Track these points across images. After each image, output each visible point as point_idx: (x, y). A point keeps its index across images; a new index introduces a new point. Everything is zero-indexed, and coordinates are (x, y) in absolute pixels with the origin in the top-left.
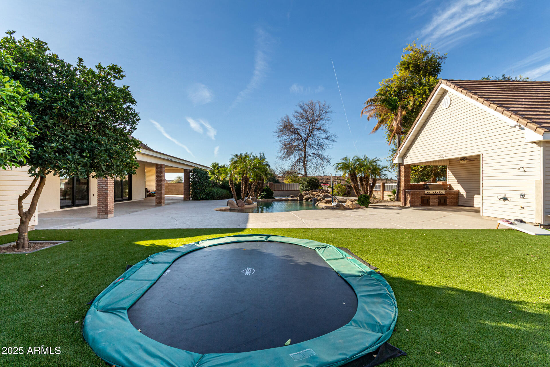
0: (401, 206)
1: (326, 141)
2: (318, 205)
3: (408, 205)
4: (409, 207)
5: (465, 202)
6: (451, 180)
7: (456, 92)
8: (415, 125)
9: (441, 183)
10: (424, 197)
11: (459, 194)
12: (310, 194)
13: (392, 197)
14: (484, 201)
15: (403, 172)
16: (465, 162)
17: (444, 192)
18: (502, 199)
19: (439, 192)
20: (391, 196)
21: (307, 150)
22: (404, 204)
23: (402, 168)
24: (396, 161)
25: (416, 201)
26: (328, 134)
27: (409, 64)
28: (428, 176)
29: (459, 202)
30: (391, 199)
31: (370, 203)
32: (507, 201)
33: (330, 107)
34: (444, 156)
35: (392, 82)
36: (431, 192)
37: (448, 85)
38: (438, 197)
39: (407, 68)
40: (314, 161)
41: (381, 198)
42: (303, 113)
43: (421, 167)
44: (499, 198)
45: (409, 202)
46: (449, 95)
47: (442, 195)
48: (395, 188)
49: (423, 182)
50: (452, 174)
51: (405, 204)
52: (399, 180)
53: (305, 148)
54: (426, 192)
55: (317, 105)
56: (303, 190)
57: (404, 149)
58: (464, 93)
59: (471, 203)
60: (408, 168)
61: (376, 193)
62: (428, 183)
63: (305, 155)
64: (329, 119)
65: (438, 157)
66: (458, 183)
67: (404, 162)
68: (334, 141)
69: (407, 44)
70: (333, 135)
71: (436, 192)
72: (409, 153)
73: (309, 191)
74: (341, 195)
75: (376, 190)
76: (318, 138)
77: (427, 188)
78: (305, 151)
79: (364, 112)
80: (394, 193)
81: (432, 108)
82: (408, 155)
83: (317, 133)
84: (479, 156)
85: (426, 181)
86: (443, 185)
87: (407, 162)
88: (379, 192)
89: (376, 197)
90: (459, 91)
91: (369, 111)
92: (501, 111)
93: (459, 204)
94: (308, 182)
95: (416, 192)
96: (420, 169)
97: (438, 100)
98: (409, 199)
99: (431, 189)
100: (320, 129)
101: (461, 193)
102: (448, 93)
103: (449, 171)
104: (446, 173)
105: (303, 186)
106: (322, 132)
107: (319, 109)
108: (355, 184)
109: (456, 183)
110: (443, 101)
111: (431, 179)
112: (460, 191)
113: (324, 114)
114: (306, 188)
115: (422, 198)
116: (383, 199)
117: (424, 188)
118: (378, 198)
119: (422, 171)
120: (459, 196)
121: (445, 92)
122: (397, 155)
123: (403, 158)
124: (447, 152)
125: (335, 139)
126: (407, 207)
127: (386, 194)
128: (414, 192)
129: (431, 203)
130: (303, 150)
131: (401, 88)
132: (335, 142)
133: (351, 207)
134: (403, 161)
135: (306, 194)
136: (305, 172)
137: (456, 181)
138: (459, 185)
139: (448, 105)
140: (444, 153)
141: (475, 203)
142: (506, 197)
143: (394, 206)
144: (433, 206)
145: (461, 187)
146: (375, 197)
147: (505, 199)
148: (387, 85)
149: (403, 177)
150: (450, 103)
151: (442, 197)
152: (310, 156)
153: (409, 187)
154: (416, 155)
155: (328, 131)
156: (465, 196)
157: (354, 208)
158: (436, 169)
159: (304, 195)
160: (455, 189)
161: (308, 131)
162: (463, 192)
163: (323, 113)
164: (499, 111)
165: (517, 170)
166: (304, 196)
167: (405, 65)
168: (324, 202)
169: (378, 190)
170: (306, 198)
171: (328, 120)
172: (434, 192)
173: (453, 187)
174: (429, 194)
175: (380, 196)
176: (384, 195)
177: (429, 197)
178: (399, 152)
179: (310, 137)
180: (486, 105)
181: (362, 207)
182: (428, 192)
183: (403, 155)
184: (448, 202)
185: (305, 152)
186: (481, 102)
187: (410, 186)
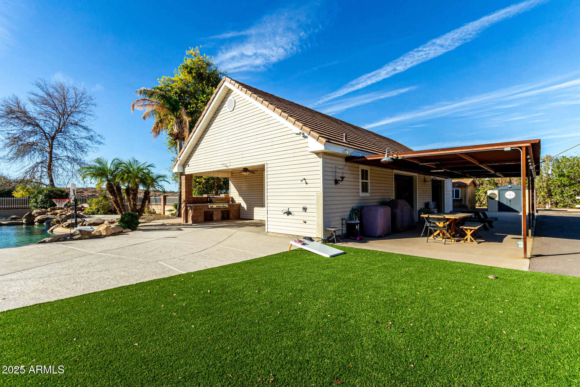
0: (183, 223)
1: (88, 142)
2: (52, 231)
3: (190, 222)
4: (191, 225)
5: (246, 215)
6: (233, 192)
7: (241, 92)
8: (197, 127)
9: (224, 196)
10: (208, 212)
11: (241, 206)
12: (49, 213)
13: (173, 212)
14: (269, 216)
15: (184, 183)
16: (247, 174)
17: (227, 206)
18: (286, 213)
19: (222, 206)
20: (173, 210)
21: (54, 150)
22: (185, 221)
23: (183, 178)
24: (176, 170)
25: (199, 216)
26: (92, 133)
27: (192, 69)
28: (212, 188)
29: (241, 215)
30: (173, 214)
31: (140, 223)
32: (290, 216)
33: (92, 98)
34: (228, 165)
35: (174, 82)
36: (215, 206)
37: (232, 84)
38: (222, 211)
39: (190, 72)
40: (69, 166)
41: (162, 213)
42: (46, 96)
43: (205, 179)
44: (284, 212)
45: (191, 218)
46: (233, 96)
47: (225, 209)
48: (177, 202)
49: (206, 195)
50: (234, 187)
51: (187, 221)
52: (181, 192)
53: (51, 146)
54: (209, 206)
55: (72, 91)
56: (36, 207)
57: (184, 155)
58: (249, 94)
59: (251, 216)
60: (189, 178)
61: (156, 207)
62: (211, 196)
63: (51, 158)
64: (91, 113)
65: (223, 166)
66: (240, 196)
67: (186, 171)
68: (100, 143)
69: (190, 48)
70: (99, 135)
71: (220, 206)
72: (191, 160)
73: (47, 208)
74: (102, 212)
75: (157, 204)
76: (73, 137)
77: (211, 202)
78: (51, 151)
79: (135, 106)
80: (176, 207)
81: (216, 110)
82: (189, 163)
83: (72, 130)
84: (264, 165)
85: (209, 194)
86: (226, 198)
87: (188, 171)
88: (159, 206)
89: (157, 213)
90: (244, 91)
91: (143, 105)
92: (286, 117)
93: (241, 217)
94: (45, 195)
95: (199, 206)
96: (204, 181)
97: (221, 101)
98: (191, 215)
99: (215, 202)
100: (76, 124)
101: (243, 206)
102: (232, 93)
103: (231, 183)
104: (229, 186)
105: (36, 202)
106: (81, 129)
107: (74, 96)
108: (116, 198)
109: (238, 195)
110: (227, 102)
111: (214, 192)
112: (242, 204)
113: (83, 106)
114: (42, 204)
115: (205, 212)
116: (164, 214)
117: (208, 202)
118: (158, 213)
119: (205, 183)
120: (241, 209)
121: (229, 92)
122: (177, 162)
123: (185, 167)
124: (231, 161)
125: (102, 141)
126: (188, 225)
127: (167, 208)
128: (197, 206)
129: (215, 218)
130: (49, 150)
131: (183, 91)
132: (102, 145)
133: (104, 233)
134: (184, 170)
135: (40, 214)
136: (52, 181)
137: (238, 193)
138: (241, 197)
139: (233, 108)
140: (229, 161)
141: (254, 216)
142: (289, 211)
143: (173, 225)
144: (217, 221)
145: (242, 199)
146: (155, 212)
147: (289, 213)
148: (168, 84)
149: (184, 189)
150: (233, 106)
151: (225, 210)
152: (61, 159)
153: (190, 201)
154: (198, 164)
155: (91, 130)
156: (246, 209)
157: (110, 233)
158: (219, 182)
159: (36, 215)
160: (237, 202)
161: (56, 124)
162: (244, 205)
163: (81, 104)
164: (284, 117)
165: (300, 182)
166: (36, 217)
167: (188, 69)
168: (64, 226)
169: (159, 205)
170: (39, 220)
171: (90, 115)
172: (218, 206)
173: (235, 200)
174: (212, 208)
175: (160, 211)
176: (166, 209)
177: (213, 212)
178: (179, 159)
179: (60, 133)
180: (271, 110)
181: (124, 231)
182: (212, 206)
183: (184, 162)
184: (231, 216)
185: (51, 153)
186: (266, 105)
187: (192, 199)
